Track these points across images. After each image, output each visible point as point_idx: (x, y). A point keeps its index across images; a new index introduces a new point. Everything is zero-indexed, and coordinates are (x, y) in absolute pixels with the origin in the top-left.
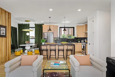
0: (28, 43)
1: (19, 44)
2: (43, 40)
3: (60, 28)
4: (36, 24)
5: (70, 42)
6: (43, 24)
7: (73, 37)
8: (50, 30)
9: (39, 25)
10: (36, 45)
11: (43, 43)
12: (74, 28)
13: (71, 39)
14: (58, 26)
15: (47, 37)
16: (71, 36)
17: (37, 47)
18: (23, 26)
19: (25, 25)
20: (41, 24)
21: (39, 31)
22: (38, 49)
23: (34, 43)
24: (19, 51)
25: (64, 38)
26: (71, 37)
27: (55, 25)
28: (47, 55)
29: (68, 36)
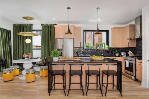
0: (28, 57)
1: (15, 58)
2: (55, 53)
3: (84, 31)
4: (44, 25)
5: (102, 54)
6: (56, 25)
7: (106, 47)
8: (69, 32)
9: (48, 27)
10: (43, 61)
11: (56, 59)
12: (107, 31)
13: (103, 50)
14: (81, 28)
15: (63, 46)
16: (103, 45)
17: (45, 65)
18: (22, 28)
19: (25, 26)
20: (52, 24)
21: (49, 36)
22: (46, 67)
23: (40, 56)
24: (11, 73)
25: (90, 48)
26: (103, 47)
27: (76, 25)
28: (63, 84)
29: (98, 45)
